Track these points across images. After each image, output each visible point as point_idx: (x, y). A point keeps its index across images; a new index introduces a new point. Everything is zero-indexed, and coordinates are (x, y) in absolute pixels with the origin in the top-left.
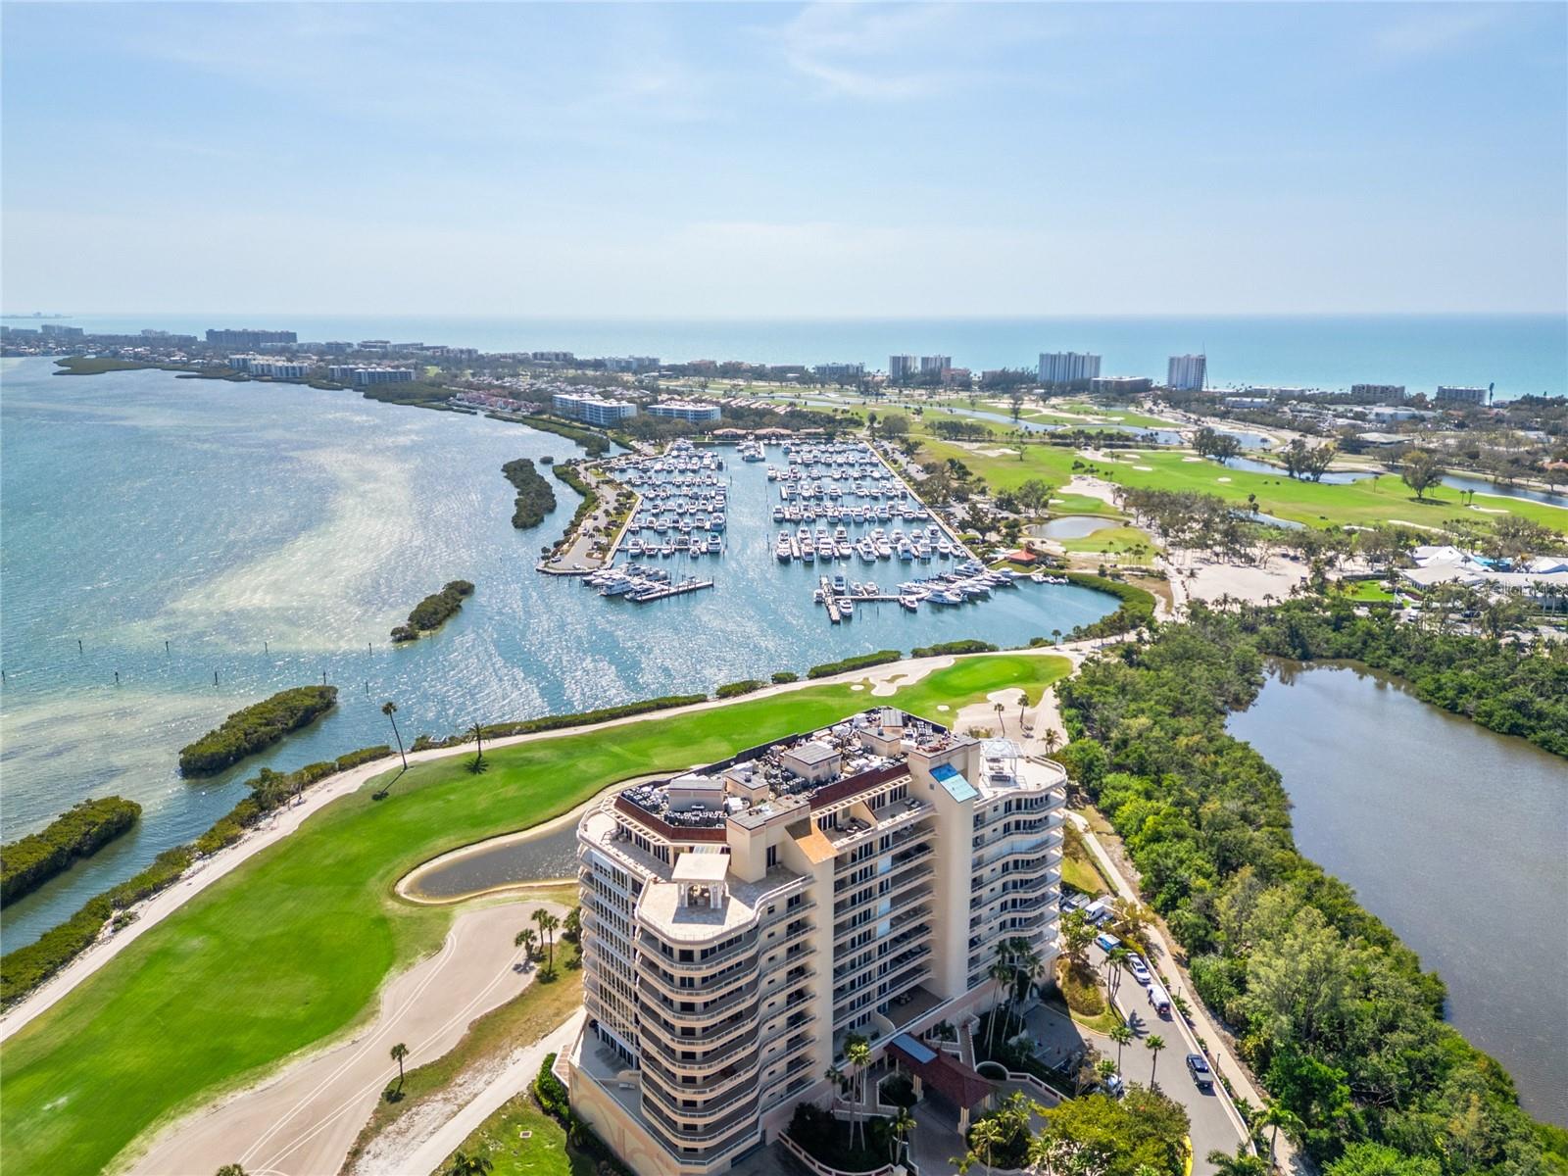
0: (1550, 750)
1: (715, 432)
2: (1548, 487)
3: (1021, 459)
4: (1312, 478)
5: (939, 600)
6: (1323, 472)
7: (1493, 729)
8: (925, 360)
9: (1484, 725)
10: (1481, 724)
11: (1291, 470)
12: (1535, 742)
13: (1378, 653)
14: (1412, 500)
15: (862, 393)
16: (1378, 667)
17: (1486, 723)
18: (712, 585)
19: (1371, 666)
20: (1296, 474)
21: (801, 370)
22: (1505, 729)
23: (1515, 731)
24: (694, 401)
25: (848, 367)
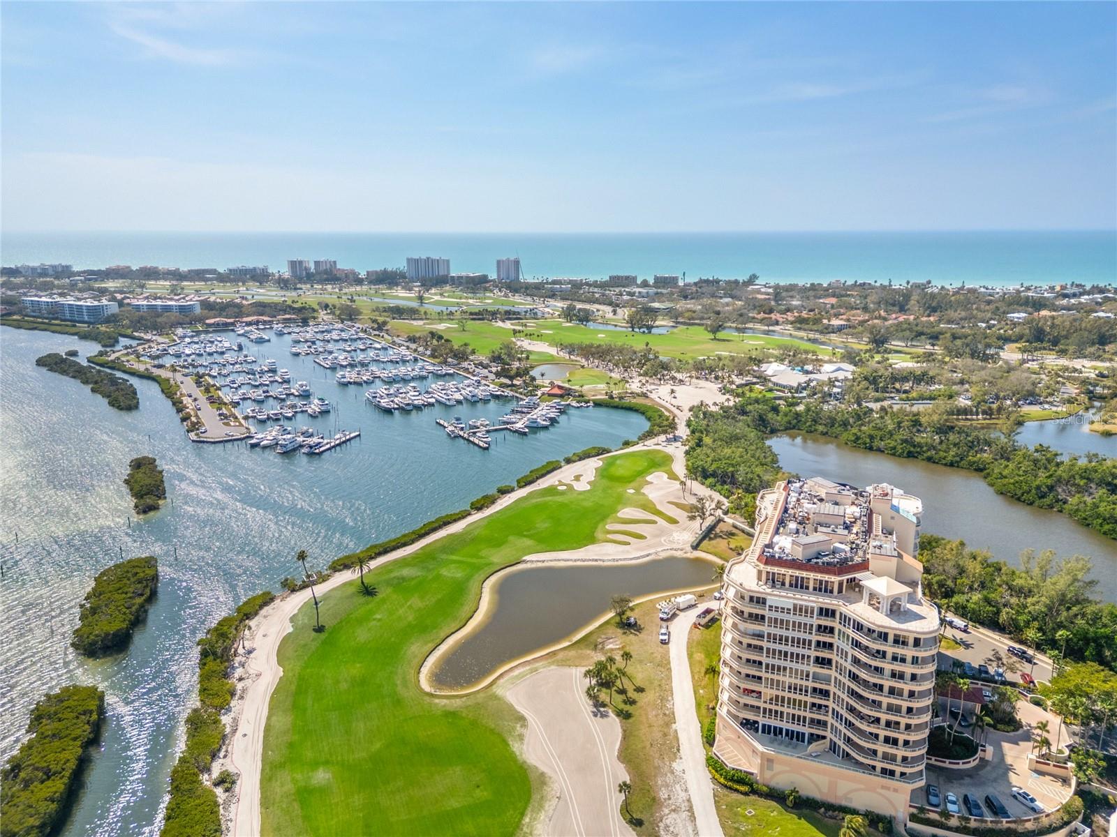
0: (934, 462)
1: (208, 321)
2: (766, 328)
3: (464, 330)
4: (646, 331)
5: (535, 425)
6: (652, 327)
7: (899, 456)
8: (317, 263)
9: (894, 455)
10: (891, 454)
11: (633, 328)
12: (923, 460)
13: (808, 424)
14: (712, 340)
15: (282, 288)
16: (811, 432)
17: (893, 453)
18: (359, 435)
19: (807, 432)
20: (637, 330)
21: (214, 271)
22: (905, 455)
23: (910, 455)
24: (147, 298)
25: (255, 269)
